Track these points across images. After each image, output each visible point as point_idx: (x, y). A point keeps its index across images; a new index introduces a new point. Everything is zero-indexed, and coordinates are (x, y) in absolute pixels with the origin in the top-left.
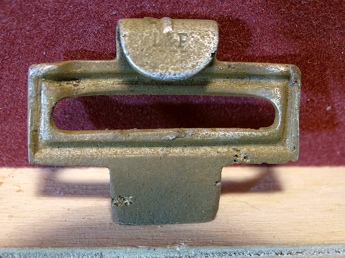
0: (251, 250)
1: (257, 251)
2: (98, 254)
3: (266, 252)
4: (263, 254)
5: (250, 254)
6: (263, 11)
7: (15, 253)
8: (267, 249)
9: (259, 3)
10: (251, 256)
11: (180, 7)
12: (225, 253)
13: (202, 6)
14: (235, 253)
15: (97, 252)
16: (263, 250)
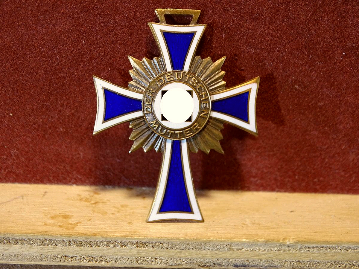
0: (342, 246)
1: (346, 247)
2: (228, 245)
3: (353, 248)
4: (350, 250)
5: (341, 250)
6: (348, 70)
7: (164, 242)
8: (353, 246)
9: (346, 65)
10: (341, 251)
11: (290, 66)
12: (322, 247)
13: (305, 66)
14: (329, 248)
15: (228, 243)
16: (351, 246)
